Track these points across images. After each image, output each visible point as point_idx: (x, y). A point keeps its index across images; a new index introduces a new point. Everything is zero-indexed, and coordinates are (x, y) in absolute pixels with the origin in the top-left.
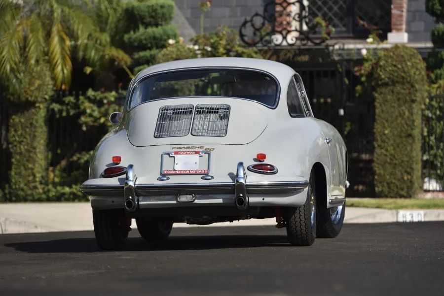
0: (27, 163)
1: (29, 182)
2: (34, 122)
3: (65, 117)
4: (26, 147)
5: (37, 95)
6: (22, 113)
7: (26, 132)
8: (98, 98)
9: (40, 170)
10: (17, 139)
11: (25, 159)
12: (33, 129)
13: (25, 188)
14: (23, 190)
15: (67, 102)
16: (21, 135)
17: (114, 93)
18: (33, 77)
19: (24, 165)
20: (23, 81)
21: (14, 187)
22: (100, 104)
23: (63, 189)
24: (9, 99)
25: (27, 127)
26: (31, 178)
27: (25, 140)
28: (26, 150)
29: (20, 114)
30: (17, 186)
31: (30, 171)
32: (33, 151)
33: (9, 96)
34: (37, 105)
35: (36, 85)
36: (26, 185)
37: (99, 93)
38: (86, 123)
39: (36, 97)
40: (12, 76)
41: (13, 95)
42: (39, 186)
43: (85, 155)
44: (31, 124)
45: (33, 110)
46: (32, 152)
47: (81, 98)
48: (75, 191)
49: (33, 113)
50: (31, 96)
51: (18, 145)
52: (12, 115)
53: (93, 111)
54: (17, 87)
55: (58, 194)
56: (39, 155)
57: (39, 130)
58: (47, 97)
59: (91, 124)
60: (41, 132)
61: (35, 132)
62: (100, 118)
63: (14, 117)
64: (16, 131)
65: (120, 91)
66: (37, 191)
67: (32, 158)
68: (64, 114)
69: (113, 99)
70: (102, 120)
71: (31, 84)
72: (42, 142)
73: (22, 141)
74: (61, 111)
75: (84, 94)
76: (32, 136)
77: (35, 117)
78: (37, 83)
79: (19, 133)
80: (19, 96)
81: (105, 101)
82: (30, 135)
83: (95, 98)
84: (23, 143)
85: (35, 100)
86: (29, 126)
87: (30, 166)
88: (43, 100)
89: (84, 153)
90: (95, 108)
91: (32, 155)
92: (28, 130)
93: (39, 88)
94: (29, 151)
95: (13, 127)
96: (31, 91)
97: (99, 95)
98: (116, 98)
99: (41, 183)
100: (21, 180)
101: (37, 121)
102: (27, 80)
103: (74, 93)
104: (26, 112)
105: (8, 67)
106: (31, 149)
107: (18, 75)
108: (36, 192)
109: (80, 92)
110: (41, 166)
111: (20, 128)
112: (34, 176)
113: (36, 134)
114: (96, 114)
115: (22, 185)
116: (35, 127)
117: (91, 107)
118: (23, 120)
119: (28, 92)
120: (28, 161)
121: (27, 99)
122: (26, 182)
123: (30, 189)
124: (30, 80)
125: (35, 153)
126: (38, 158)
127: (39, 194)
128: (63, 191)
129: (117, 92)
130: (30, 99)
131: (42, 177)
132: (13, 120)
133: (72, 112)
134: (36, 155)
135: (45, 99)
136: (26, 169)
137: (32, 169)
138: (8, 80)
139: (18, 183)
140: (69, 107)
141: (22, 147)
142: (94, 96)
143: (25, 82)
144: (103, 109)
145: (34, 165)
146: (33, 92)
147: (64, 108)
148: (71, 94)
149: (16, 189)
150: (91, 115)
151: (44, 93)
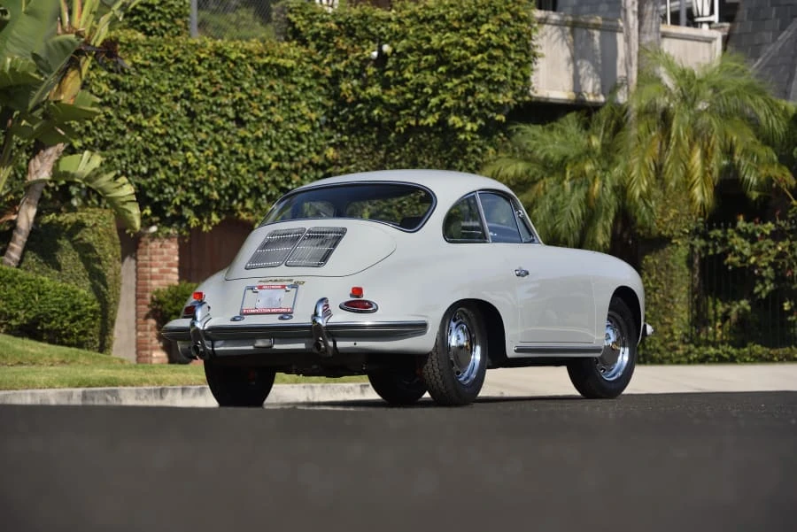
0: (663, 316)
1: (665, 340)
2: (671, 264)
3: (711, 257)
4: (662, 296)
5: (672, 228)
6: (657, 251)
7: (660, 274)
8: (750, 231)
9: (681, 325)
10: (651, 285)
11: (660, 311)
12: (670, 273)
13: (662, 348)
14: (659, 351)
15: (712, 237)
16: (656, 280)
17: (770, 224)
18: (667, 205)
19: (660, 319)
20: (654, 210)
21: (648, 347)
22: (752, 238)
23: (707, 350)
24: (639, 233)
25: (662, 270)
26: (667, 336)
27: (660, 286)
28: (661, 299)
29: (653, 254)
30: (652, 347)
31: (667, 327)
32: (670, 300)
33: (638, 231)
34: (674, 241)
35: (671, 215)
36: (662, 344)
37: (751, 224)
38: (732, 264)
39: (672, 231)
40: (641, 203)
41: (642, 228)
42: (681, 347)
43: (734, 305)
44: (667, 266)
45: (669, 248)
46: (668, 302)
47: (730, 231)
48: (720, 352)
49: (669, 251)
50: (665, 231)
51: (653, 293)
52: (645, 255)
53: (744, 248)
54: (647, 218)
55: (700, 356)
56: (678, 306)
57: (678, 274)
58: (687, 231)
59: (739, 265)
60: (682, 276)
61: (672, 276)
62: (750, 257)
63: (647, 257)
64: (650, 275)
65: (778, 222)
66: (677, 352)
67: (669, 309)
68: (711, 252)
69: (768, 232)
70: (753, 260)
71: (664, 214)
72: (684, 288)
73: (658, 288)
74: (706, 248)
75: (734, 226)
76: (668, 282)
77: (672, 257)
78: (672, 212)
79: (654, 277)
80: (650, 229)
81: (758, 235)
82: (666, 280)
83: (747, 230)
84: (658, 291)
85: (671, 234)
86: (665, 268)
87: (667, 320)
88: (681, 234)
89: (734, 302)
90: (747, 244)
91: (668, 306)
92: (663, 274)
93: (674, 220)
94: (665, 301)
95: (645, 270)
96: (664, 223)
97: (751, 227)
98: (772, 232)
99: (683, 342)
100: (655, 338)
101: (674, 262)
102: (660, 210)
103: (722, 224)
104: (661, 251)
105: (637, 193)
106: (668, 299)
107: (648, 202)
108: (675, 354)
109: (730, 224)
110: (682, 319)
111: (655, 270)
112: (672, 334)
113: (674, 278)
114: (747, 252)
115: (657, 345)
116: (672, 270)
117: (742, 243)
118: (657, 261)
119: (661, 224)
120: (664, 313)
121: (660, 232)
122: (662, 341)
123: (667, 350)
124: (663, 208)
125: (673, 303)
126: (678, 310)
127: (680, 356)
128: (708, 352)
129: (774, 222)
130: (663, 233)
131: (686, 335)
132: (646, 260)
133: (719, 250)
134: (675, 307)
135: (684, 233)
136: (663, 324)
137: (670, 324)
138: (636, 207)
139: (653, 343)
140: (717, 244)
141: (657, 295)
142: (745, 228)
143: (657, 212)
144: (756, 246)
145: (672, 319)
146: (667, 225)
147: (711, 245)
148: (719, 227)
149: (651, 349)
150: (741, 254)
151: (683, 225)
